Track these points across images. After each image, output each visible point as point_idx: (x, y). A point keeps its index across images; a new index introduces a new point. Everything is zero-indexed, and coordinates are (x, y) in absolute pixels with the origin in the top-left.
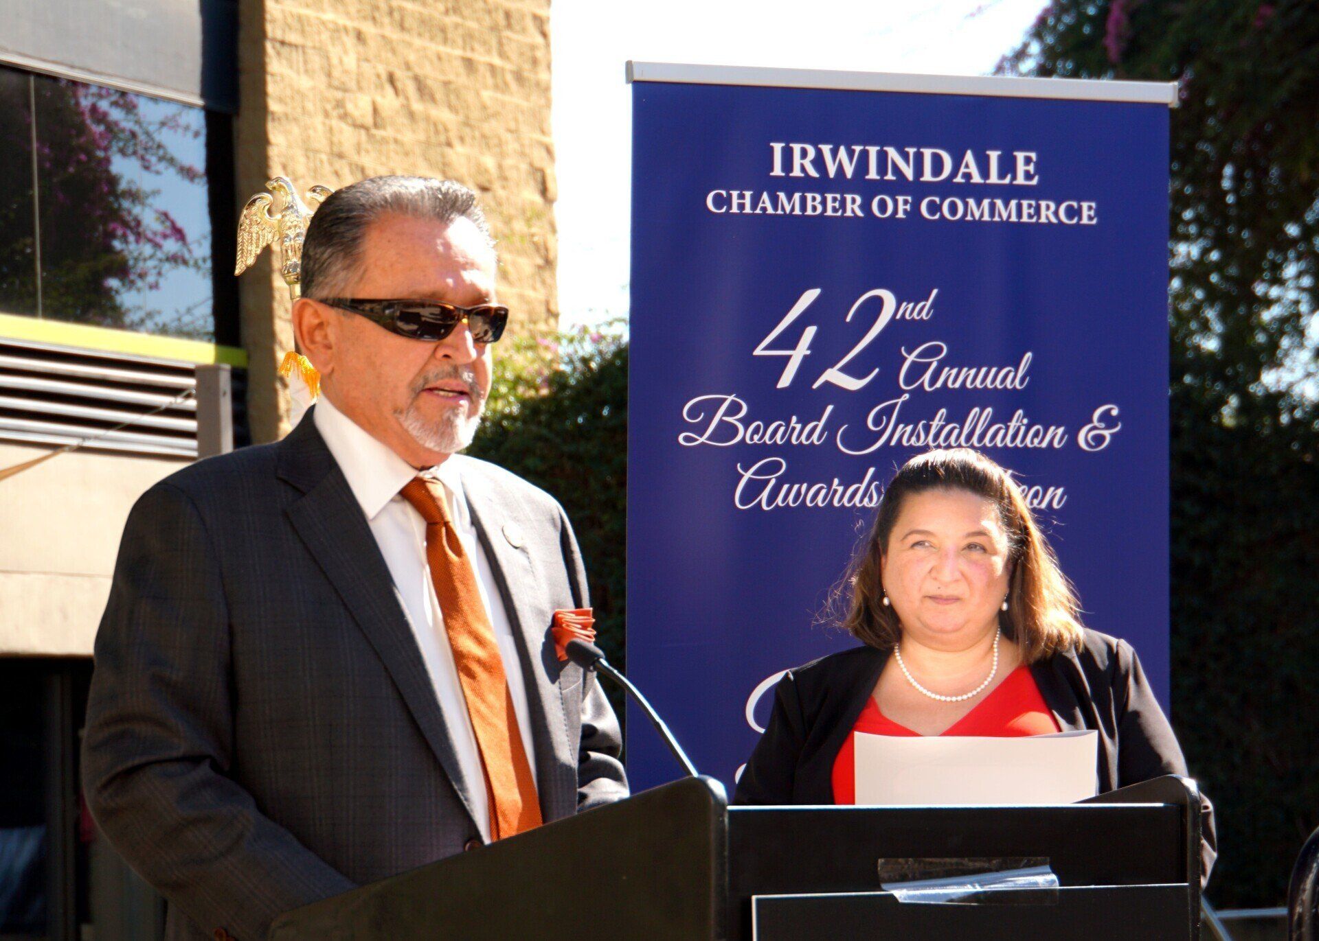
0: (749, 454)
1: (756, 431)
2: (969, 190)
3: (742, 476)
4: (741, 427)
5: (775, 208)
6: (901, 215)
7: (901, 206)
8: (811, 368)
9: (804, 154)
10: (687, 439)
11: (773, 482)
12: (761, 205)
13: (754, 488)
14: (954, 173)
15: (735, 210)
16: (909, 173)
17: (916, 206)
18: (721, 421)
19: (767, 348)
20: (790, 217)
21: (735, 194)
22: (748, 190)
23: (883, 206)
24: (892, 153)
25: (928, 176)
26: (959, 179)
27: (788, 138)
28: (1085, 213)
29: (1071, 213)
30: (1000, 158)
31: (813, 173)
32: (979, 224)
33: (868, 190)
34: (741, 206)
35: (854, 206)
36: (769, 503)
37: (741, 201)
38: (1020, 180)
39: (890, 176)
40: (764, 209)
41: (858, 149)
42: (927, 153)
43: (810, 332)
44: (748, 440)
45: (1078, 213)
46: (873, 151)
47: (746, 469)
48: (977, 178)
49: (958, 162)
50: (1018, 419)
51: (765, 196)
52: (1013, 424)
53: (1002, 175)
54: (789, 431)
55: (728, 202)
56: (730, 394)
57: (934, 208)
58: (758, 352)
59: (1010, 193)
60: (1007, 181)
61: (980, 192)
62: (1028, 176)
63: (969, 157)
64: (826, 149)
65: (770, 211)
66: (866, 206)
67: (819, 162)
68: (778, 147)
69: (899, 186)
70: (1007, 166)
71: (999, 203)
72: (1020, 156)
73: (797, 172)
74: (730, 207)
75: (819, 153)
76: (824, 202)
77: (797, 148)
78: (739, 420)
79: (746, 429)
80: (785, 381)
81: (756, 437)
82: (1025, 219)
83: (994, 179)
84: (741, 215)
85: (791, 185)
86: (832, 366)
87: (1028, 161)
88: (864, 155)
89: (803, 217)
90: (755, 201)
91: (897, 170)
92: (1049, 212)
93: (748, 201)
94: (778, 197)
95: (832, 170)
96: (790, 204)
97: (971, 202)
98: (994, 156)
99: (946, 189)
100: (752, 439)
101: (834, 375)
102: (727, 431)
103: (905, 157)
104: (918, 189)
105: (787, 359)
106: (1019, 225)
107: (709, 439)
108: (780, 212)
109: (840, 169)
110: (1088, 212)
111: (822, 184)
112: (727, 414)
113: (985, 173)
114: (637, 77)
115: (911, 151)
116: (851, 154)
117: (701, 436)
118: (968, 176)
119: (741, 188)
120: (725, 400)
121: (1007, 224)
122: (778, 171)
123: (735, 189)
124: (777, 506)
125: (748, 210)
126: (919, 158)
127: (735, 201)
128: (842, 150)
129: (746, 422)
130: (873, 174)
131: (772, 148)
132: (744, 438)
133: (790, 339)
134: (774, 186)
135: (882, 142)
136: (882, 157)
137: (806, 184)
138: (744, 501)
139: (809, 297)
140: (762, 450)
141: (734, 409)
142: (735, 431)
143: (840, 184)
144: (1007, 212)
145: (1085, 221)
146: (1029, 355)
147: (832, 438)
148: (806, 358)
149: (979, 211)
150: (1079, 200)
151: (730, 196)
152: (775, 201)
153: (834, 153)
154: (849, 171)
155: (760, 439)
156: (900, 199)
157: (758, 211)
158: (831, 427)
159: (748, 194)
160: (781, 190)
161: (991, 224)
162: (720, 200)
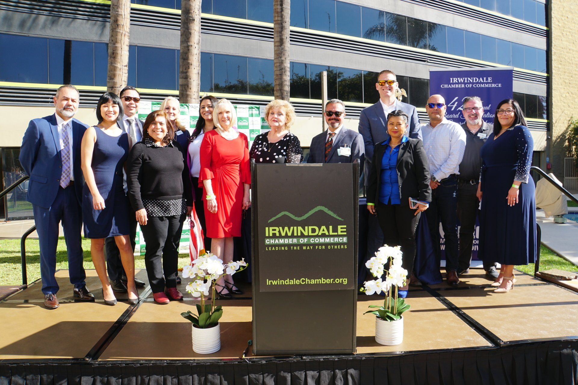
2: (481, 83)
6: (470, 87)
7: (470, 86)
8: (456, 108)
9: (455, 79)
14: (479, 81)
15: (445, 87)
16: (472, 81)
17: (473, 85)
19: (450, 105)
20: (453, 88)
23: (467, 86)
24: (469, 79)
25: (474, 81)
26: (479, 82)
27: (453, 77)
28: (499, 85)
29: (497, 85)
30: (486, 79)
31: (457, 82)
32: (483, 87)
33: (465, 84)
35: (463, 86)
37: (446, 86)
38: (489, 81)
39: (469, 82)
41: (464, 78)
42: (474, 78)
43: (456, 103)
45: (498, 85)
46: (466, 79)
48: (482, 81)
49: (479, 79)
50: (488, 113)
51: (450, 85)
52: (488, 114)
53: (486, 81)
54: (453, 116)
55: (444, 86)
57: (475, 86)
59: (487, 83)
60: (487, 81)
61: (482, 83)
62: (490, 81)
63: (481, 78)
64: (459, 79)
66: (465, 86)
67: (458, 80)
68: (451, 79)
69: (470, 83)
70: (487, 79)
71: (486, 85)
72: (489, 78)
73: (454, 82)
75: (458, 79)
76: (458, 86)
77: (454, 79)
80: (453, 109)
82: (490, 86)
83: (485, 81)
85: (453, 84)
86: (460, 107)
87: (490, 79)
88: (465, 79)
89: (455, 88)
90: (448, 86)
91: (470, 81)
92: (493, 85)
93: (447, 86)
95: (460, 81)
96: (453, 86)
97: (481, 85)
98: (485, 78)
99: (477, 83)
101: (460, 108)
103: (471, 79)
104: (473, 83)
105: (453, 107)
106: (489, 88)
109: (461, 81)
110: (500, 85)
111: (458, 83)
113: (483, 80)
114: (430, 71)
115: (472, 78)
116: (462, 79)
118: (481, 81)
119: (446, 84)
121: (487, 87)
122: (451, 82)
125: (447, 87)
126: (473, 79)
128: (461, 79)
130: (466, 81)
131: (450, 79)
133: (453, 104)
134: (451, 84)
135: (467, 77)
136: (467, 80)
137: (456, 83)
139: (456, 98)
143: (461, 83)
144: (487, 86)
145: (499, 86)
146: (490, 105)
147: (460, 117)
148: (456, 107)
149: (482, 86)
150: (498, 83)
152: (451, 86)
153: (460, 79)
154: (462, 81)
156: (470, 85)
158: (460, 115)
159: (447, 85)
161: (485, 87)
162: (443, 86)
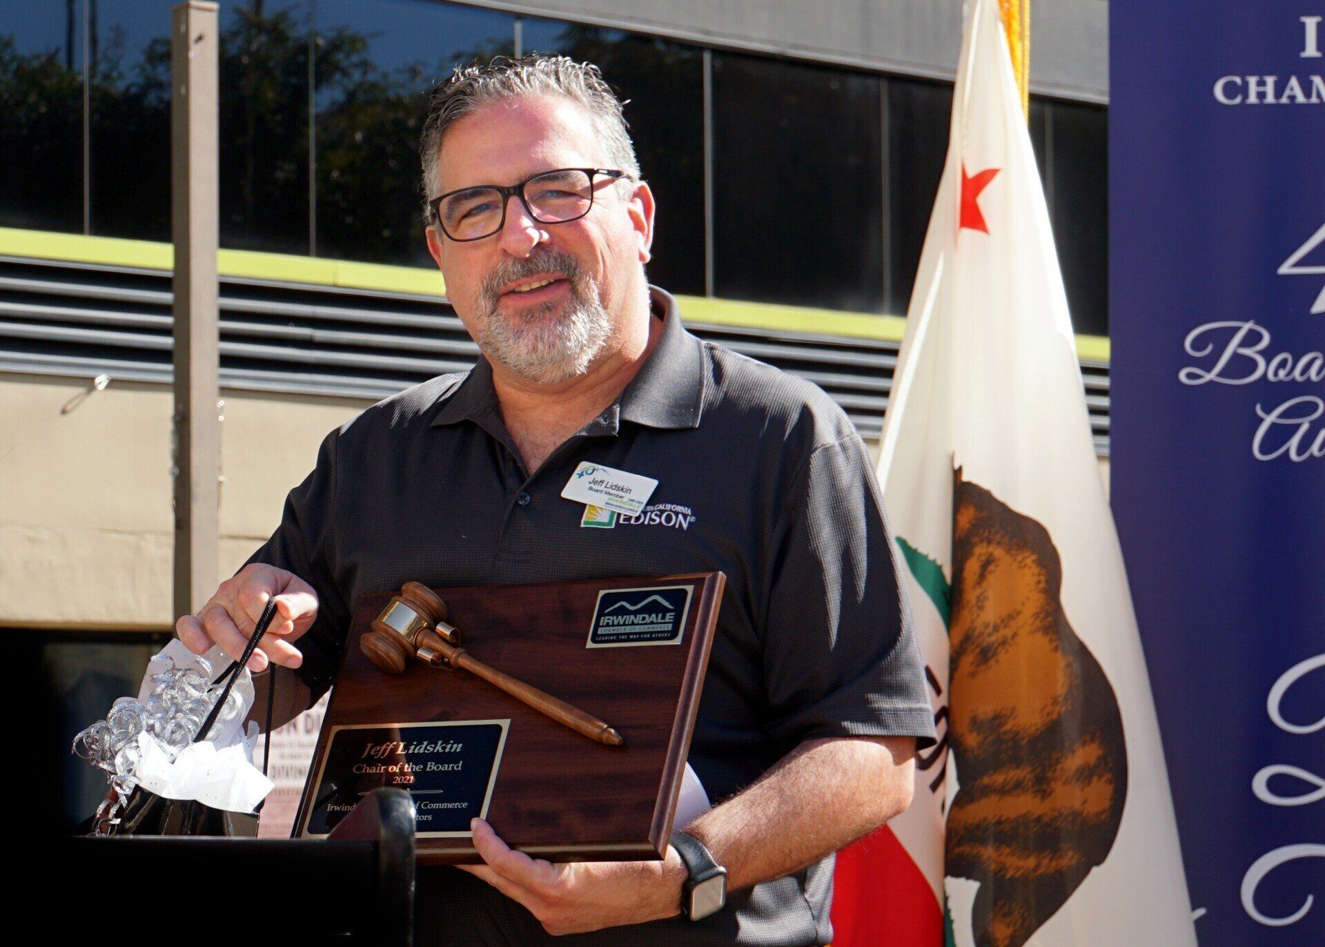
0: (1271, 393)
1: (1283, 364)
3: (1261, 420)
4: (1261, 362)
5: (1308, 94)
10: (1191, 376)
11: (1305, 427)
12: (1287, 92)
13: (1279, 435)
15: (1253, 99)
18: (1236, 356)
21: (1252, 81)
22: (1270, 74)
34: (1261, 95)
36: (1300, 451)
37: (1261, 89)
40: (1292, 98)
44: (1271, 376)
47: (1268, 411)
51: (1294, 82)
55: (1244, 90)
56: (1246, 320)
58: (1285, 269)
65: (1301, 99)
68: (1311, 23)
74: (1246, 96)
78: (1261, 353)
79: (1268, 362)
81: (1282, 373)
84: (1262, 107)
90: (1279, 90)
93: (1270, 89)
94: (1311, 83)
100: (1276, 374)
102: (1242, 365)
105: (1323, 278)
107: (1220, 375)
108: (1314, 100)
112: (1244, 343)
117: (1209, 370)
119: (1261, 73)
120: (1237, 329)
122: (1311, 51)
123: (1253, 74)
124: (1312, 456)
125: (1270, 99)
127: (1253, 89)
129: (1268, 354)
131: (1303, 25)
132: (1265, 374)
134: (1306, 69)
138: (1263, 450)
140: (1290, 389)
141: (1251, 339)
142: (1253, 365)
151: (1246, 85)
152: (1307, 88)
155: (1288, 374)
157: (1284, 100)
159: (1270, 81)
160: (1316, 73)
162: (1230, 90)
